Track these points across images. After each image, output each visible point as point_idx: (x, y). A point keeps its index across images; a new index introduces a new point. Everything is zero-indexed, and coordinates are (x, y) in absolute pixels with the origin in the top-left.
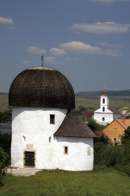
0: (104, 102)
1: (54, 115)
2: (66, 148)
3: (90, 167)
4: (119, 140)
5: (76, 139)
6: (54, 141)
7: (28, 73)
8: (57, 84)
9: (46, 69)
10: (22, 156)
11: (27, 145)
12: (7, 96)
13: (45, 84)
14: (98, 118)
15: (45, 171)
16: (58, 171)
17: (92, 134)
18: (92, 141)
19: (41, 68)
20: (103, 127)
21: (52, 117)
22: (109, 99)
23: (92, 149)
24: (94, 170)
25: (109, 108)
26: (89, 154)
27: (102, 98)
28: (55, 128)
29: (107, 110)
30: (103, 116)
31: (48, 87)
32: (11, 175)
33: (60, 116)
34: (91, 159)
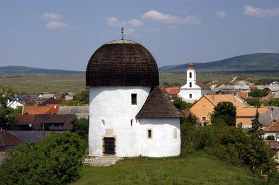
0: (191, 77)
1: (136, 95)
2: (150, 131)
3: (177, 152)
4: (208, 119)
5: (161, 121)
6: (136, 124)
7: (107, 48)
8: (139, 59)
9: (126, 42)
10: (101, 143)
11: (107, 130)
12: (85, 75)
13: (126, 59)
14: (184, 95)
15: (126, 159)
16: (141, 158)
17: (178, 113)
18: (178, 122)
19: (121, 42)
20: (191, 105)
21: (134, 96)
22: (197, 73)
23: (179, 131)
24: (182, 155)
25: (197, 83)
26: (176, 137)
27: (188, 72)
28: (137, 109)
29: (194, 86)
30: (190, 92)
31: (129, 63)
32: (89, 166)
33: (143, 94)
34: (178, 142)
